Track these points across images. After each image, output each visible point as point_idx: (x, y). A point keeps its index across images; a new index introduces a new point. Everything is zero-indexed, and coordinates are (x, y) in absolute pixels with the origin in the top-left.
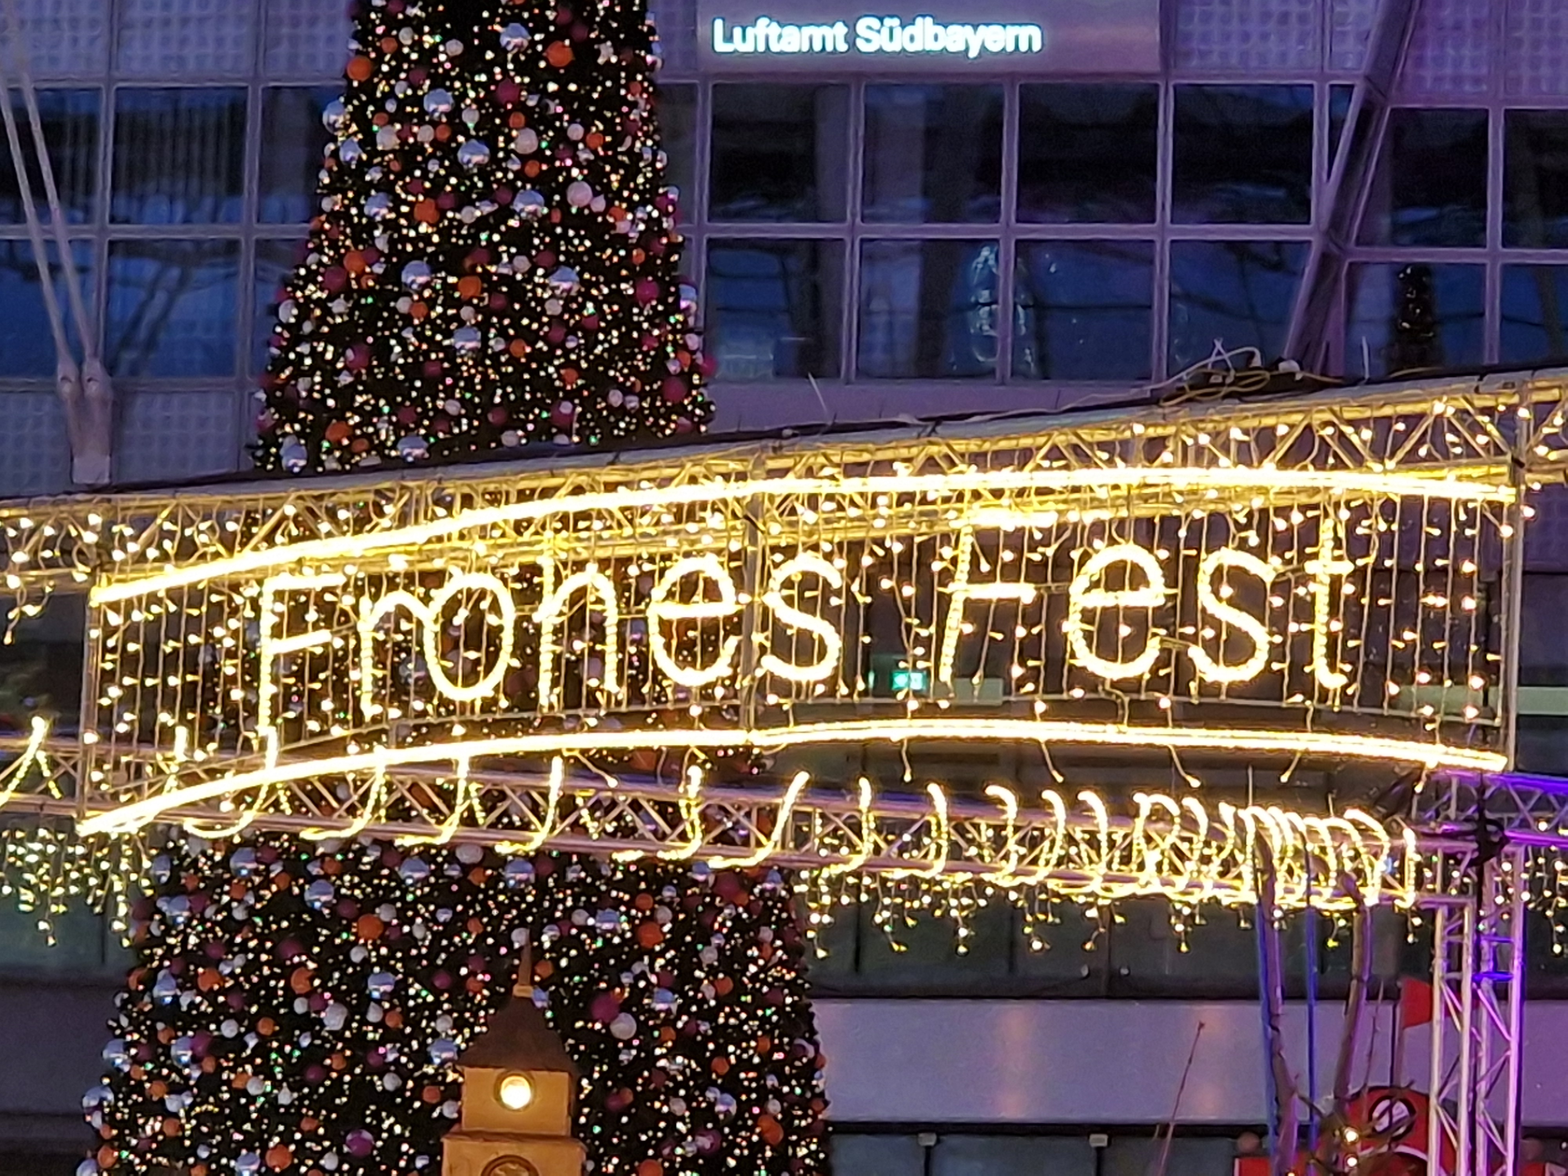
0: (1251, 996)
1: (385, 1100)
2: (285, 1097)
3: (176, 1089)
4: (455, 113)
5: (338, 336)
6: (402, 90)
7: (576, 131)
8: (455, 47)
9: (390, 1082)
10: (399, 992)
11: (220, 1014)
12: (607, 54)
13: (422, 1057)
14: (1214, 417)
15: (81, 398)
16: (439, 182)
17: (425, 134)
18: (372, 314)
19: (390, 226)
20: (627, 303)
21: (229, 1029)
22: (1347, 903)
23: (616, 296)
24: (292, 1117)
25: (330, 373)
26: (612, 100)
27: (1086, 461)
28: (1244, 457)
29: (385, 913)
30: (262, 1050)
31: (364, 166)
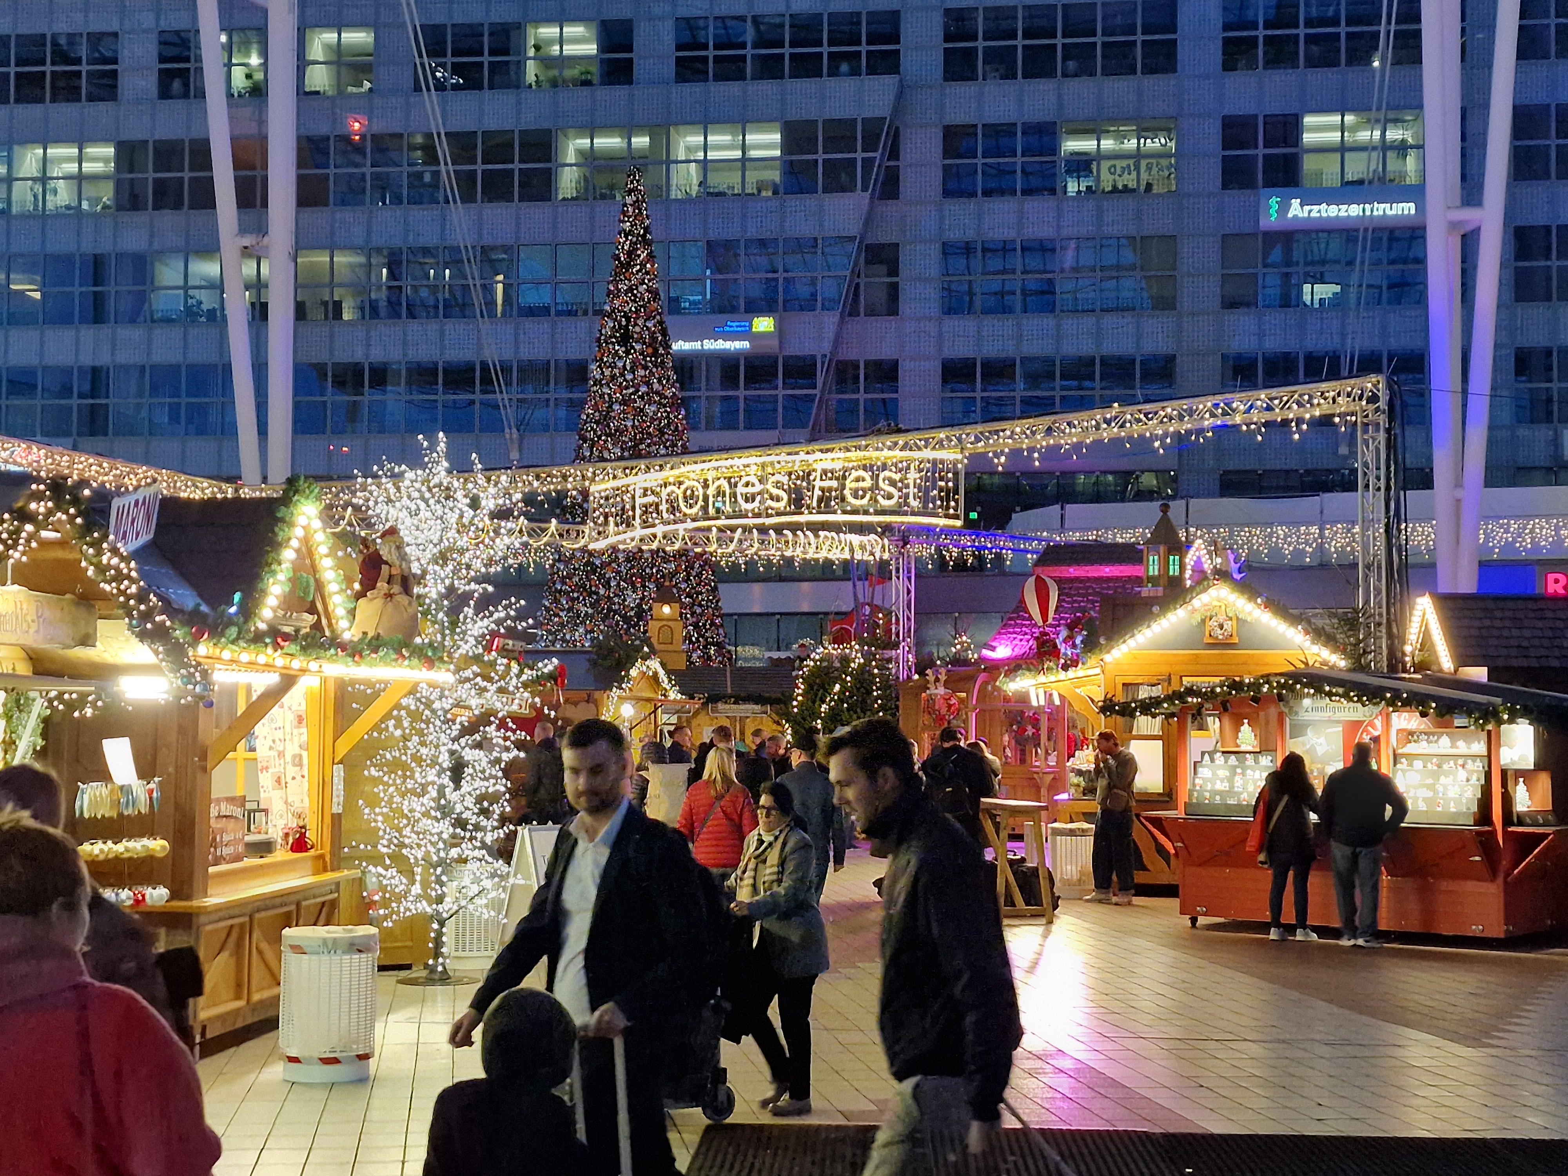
0: (849, 580)
1: (615, 612)
2: (590, 611)
3: (562, 611)
4: (624, 366)
5: (597, 423)
6: (611, 360)
7: (654, 370)
8: (623, 349)
9: (617, 607)
10: (618, 585)
11: (573, 591)
12: (661, 351)
13: (624, 600)
14: (882, 438)
15: (511, 439)
16: (621, 383)
17: (616, 371)
18: (606, 416)
19: (609, 395)
20: (668, 413)
21: (576, 595)
22: (872, 558)
23: (666, 411)
24: (592, 616)
25: (595, 431)
26: (663, 362)
27: (849, 450)
28: (890, 449)
29: (613, 565)
30: (584, 599)
31: (601, 380)
